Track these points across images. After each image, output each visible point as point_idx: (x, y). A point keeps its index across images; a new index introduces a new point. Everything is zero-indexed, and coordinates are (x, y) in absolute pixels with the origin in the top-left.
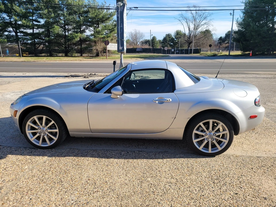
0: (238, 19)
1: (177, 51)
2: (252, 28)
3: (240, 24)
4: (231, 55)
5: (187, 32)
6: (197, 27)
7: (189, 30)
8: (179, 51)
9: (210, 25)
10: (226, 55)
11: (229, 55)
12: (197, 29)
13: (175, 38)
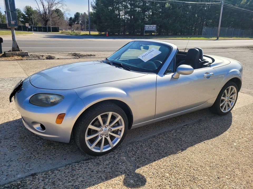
0: (92, 2)
1: (34, 28)
2: (105, 12)
3: (94, 8)
4: (91, 35)
5: (41, 9)
6: (51, 6)
7: (44, 7)
8: (37, 28)
9: (64, 5)
10: (87, 35)
11: (90, 35)
12: (51, 7)
13: (26, 14)
